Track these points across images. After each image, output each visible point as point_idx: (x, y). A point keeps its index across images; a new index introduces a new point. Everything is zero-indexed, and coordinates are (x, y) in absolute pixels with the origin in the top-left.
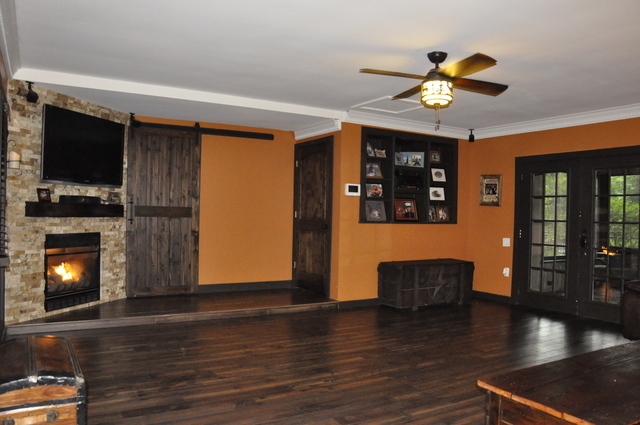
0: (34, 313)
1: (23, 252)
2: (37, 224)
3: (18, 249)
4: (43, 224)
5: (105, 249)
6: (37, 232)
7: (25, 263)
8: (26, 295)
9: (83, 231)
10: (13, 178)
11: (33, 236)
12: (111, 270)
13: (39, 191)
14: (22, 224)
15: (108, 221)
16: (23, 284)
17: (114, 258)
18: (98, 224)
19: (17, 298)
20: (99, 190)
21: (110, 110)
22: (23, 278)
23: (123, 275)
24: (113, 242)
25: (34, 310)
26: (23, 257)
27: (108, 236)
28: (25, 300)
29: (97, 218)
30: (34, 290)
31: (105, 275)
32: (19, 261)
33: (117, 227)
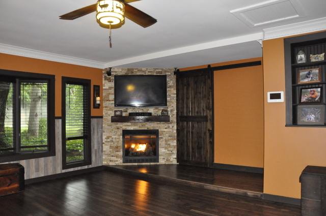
0: (117, 162)
1: (111, 137)
2: (118, 126)
3: (108, 135)
4: (121, 126)
5: (161, 138)
6: (118, 129)
7: (112, 141)
8: (112, 154)
9: (146, 129)
10: (106, 107)
12: (166, 148)
13: (115, 111)
14: (111, 125)
15: (163, 124)
16: (111, 150)
17: (168, 143)
18: (157, 125)
19: (108, 155)
20: (157, 108)
21: (162, 69)
22: (111, 147)
23: (175, 152)
24: (167, 135)
25: (117, 161)
26: (110, 139)
27: (164, 131)
28: (112, 156)
29: (156, 123)
30: (117, 153)
31: (162, 150)
32: (109, 140)
33: (171, 127)
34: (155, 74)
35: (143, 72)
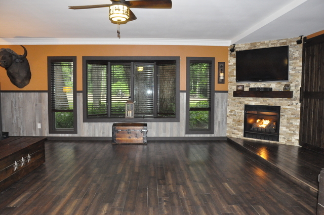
0: (238, 136)
1: (234, 111)
2: (241, 100)
3: (232, 109)
4: (244, 100)
5: (283, 115)
6: (241, 103)
7: (235, 115)
8: (235, 127)
9: (267, 105)
10: (230, 82)
11: (239, 104)
12: (287, 127)
13: (238, 86)
14: (234, 100)
15: (286, 100)
16: (234, 123)
17: (291, 121)
18: (278, 101)
19: (231, 127)
20: (280, 83)
21: (287, 39)
22: (234, 120)
23: (298, 132)
24: (290, 113)
25: (238, 134)
26: (234, 112)
27: (287, 109)
28: (235, 129)
29: (278, 99)
30: (239, 126)
31: (282, 129)
32: (232, 114)
33: (295, 104)
34: (278, 46)
35: (267, 44)
